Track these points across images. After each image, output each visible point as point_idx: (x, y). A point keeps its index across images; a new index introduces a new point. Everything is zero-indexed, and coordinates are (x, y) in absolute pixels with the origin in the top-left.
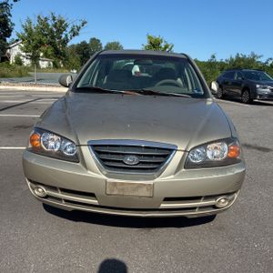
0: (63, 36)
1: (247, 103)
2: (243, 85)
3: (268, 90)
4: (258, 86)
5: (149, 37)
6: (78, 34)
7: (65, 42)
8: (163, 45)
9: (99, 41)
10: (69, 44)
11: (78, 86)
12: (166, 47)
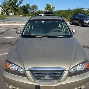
0: (17, 4)
1: (81, 26)
2: (79, 20)
3: (88, 21)
4: (85, 20)
5: (47, 4)
6: (22, 3)
7: (17, 6)
8: (51, 7)
9: (29, 5)
10: (19, 6)
11: (23, 34)
12: (53, 8)
